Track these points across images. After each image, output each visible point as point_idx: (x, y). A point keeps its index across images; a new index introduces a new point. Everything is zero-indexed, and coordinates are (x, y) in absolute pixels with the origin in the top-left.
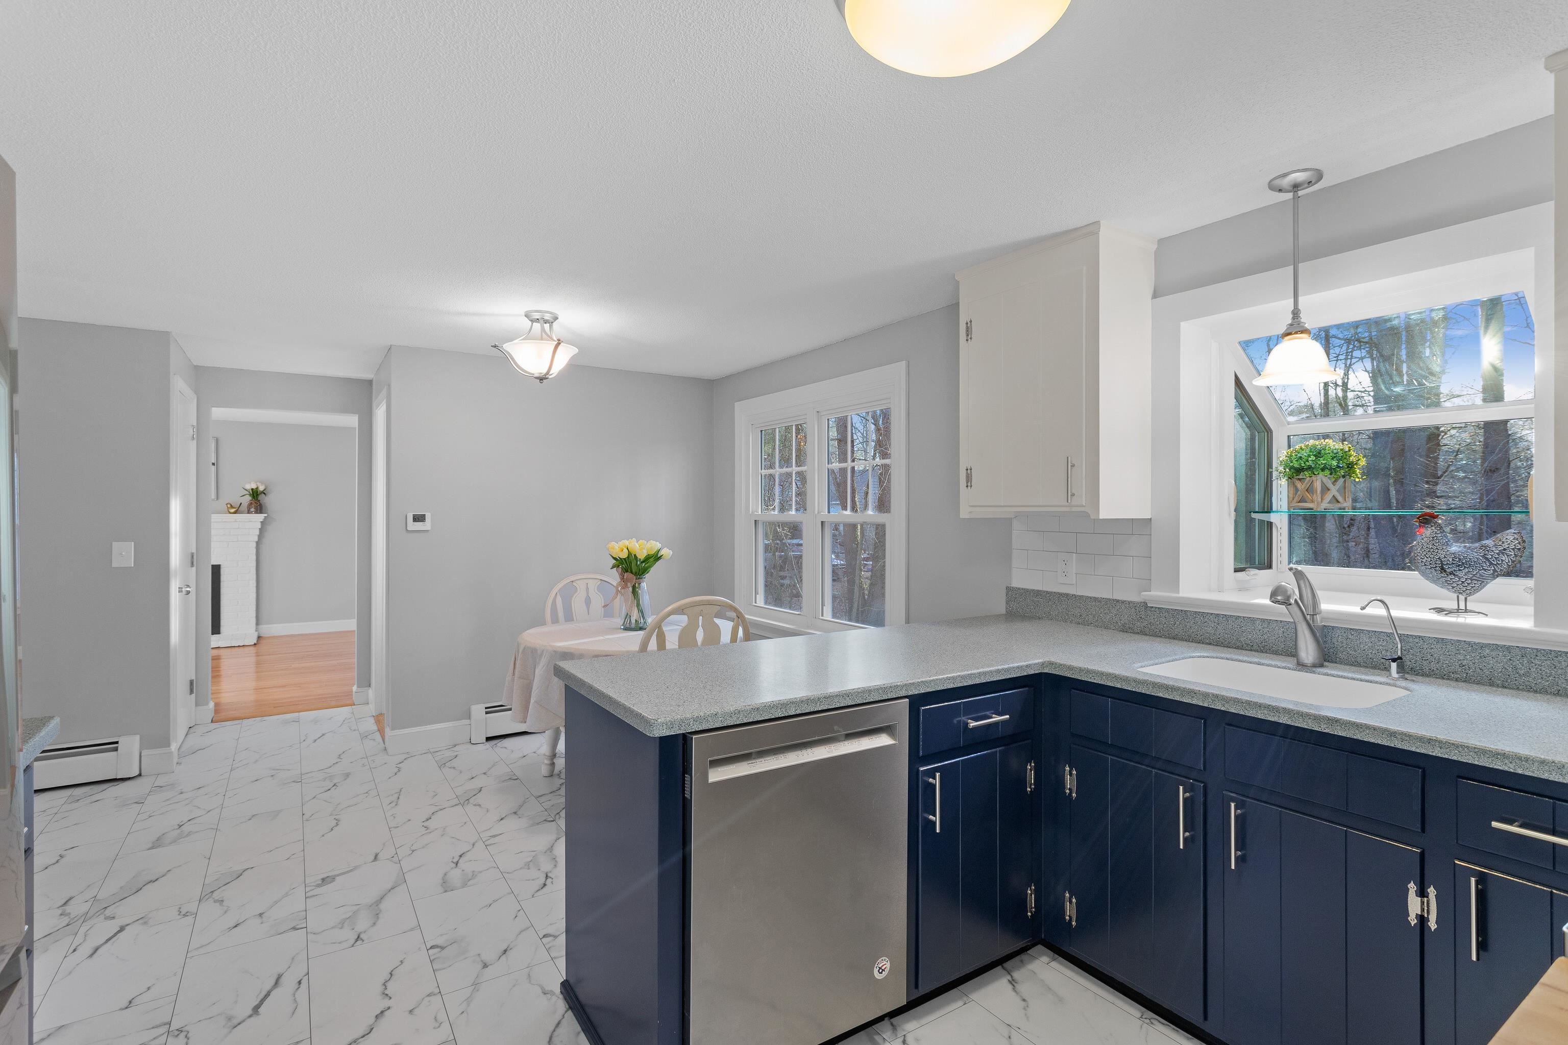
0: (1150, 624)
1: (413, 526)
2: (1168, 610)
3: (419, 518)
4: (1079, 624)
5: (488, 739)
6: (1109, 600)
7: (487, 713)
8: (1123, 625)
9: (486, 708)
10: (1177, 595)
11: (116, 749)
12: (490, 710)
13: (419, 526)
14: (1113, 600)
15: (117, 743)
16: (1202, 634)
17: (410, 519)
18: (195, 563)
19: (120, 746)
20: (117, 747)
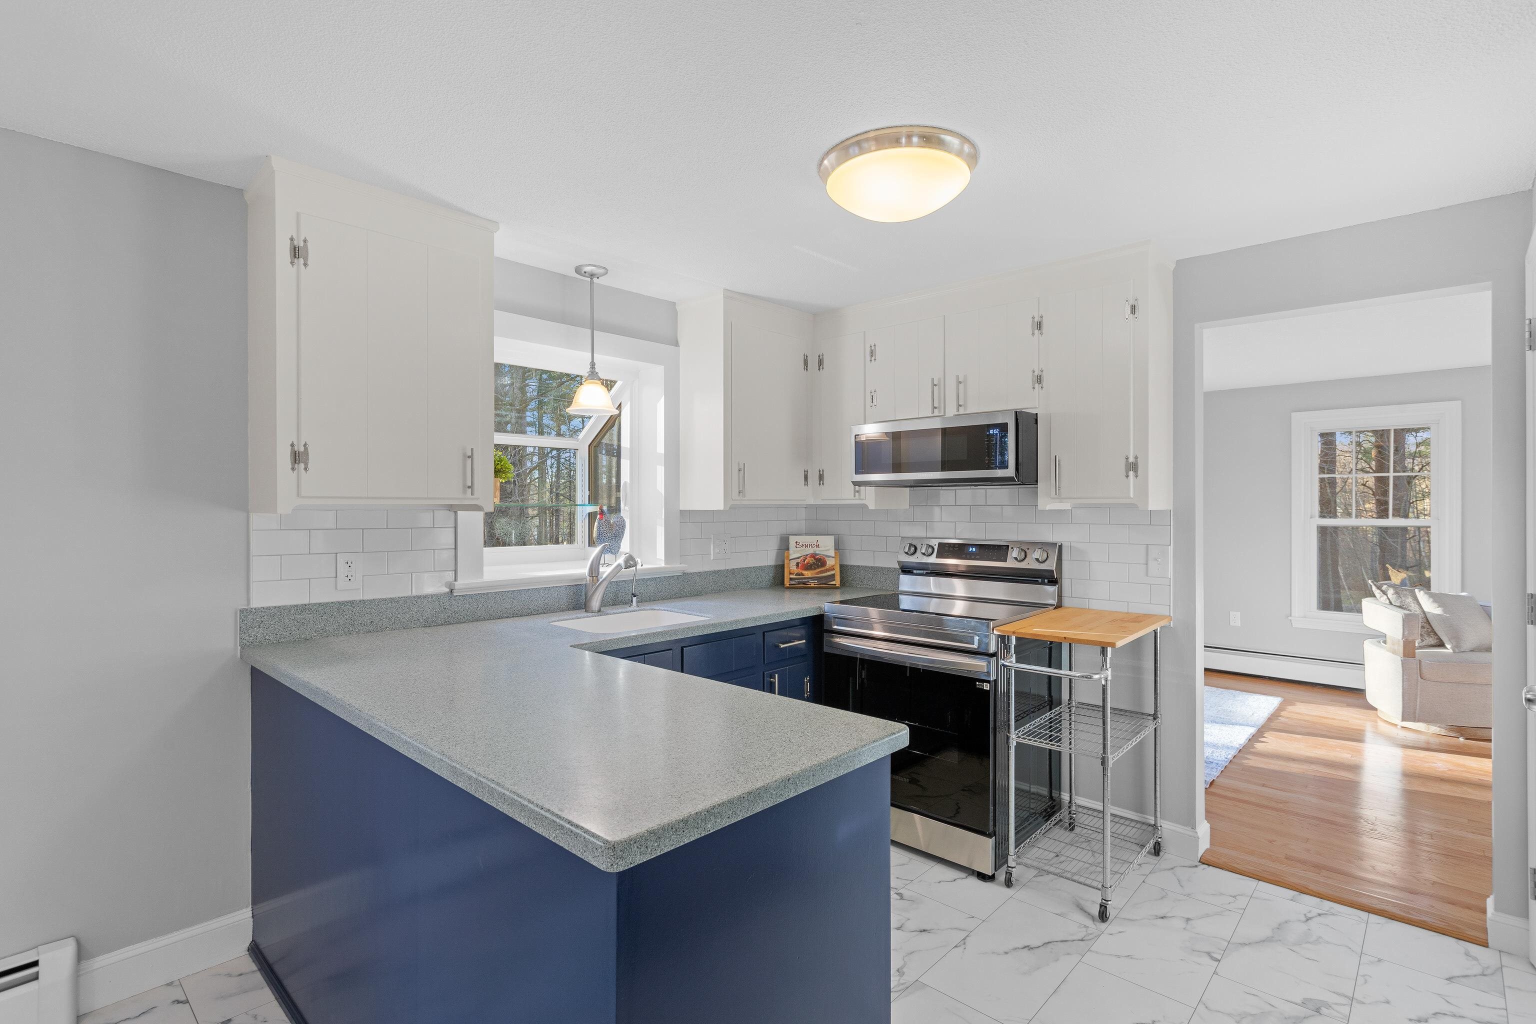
0: (454, 612)
2: (471, 596)
4: (369, 632)
6: (409, 597)
8: (426, 621)
10: (479, 581)
14: (414, 597)
16: (501, 610)
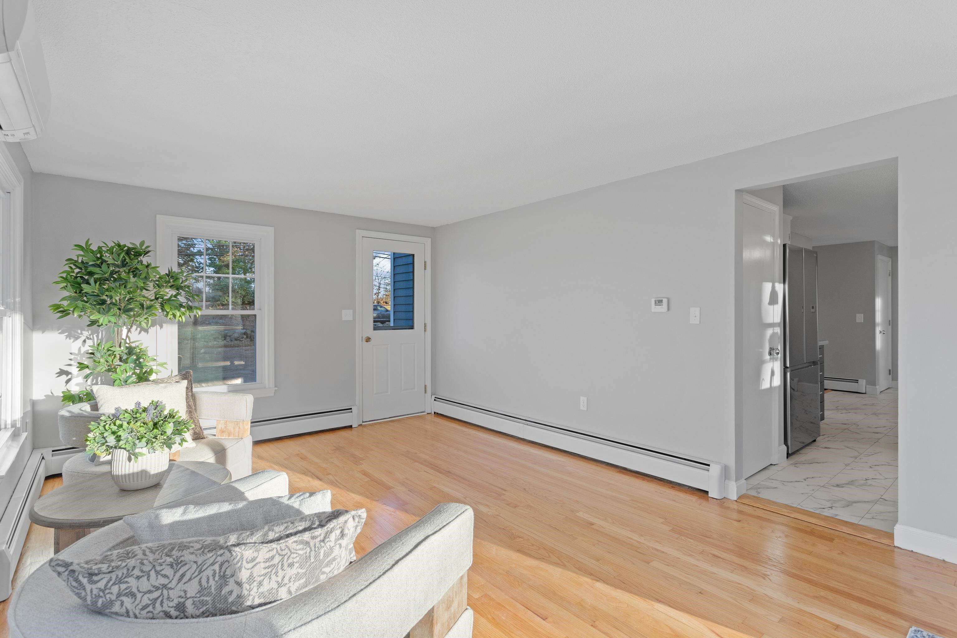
18: (891, 324)
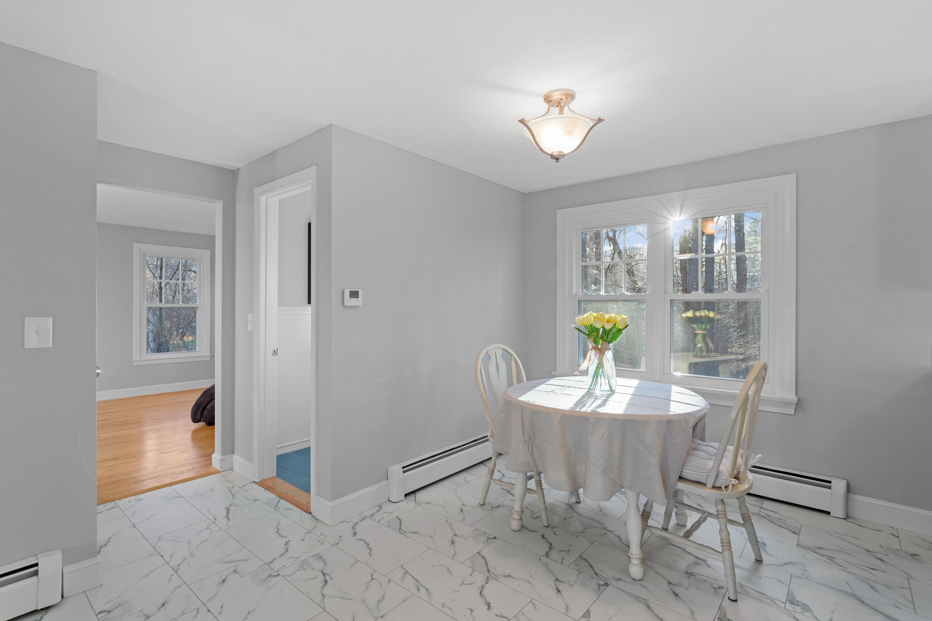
1: (350, 302)
3: (354, 294)
5: (406, 495)
7: (404, 472)
9: (403, 468)
11: (36, 573)
12: (406, 469)
13: (353, 302)
15: (36, 565)
17: (347, 294)
19: (40, 568)
20: (37, 571)
